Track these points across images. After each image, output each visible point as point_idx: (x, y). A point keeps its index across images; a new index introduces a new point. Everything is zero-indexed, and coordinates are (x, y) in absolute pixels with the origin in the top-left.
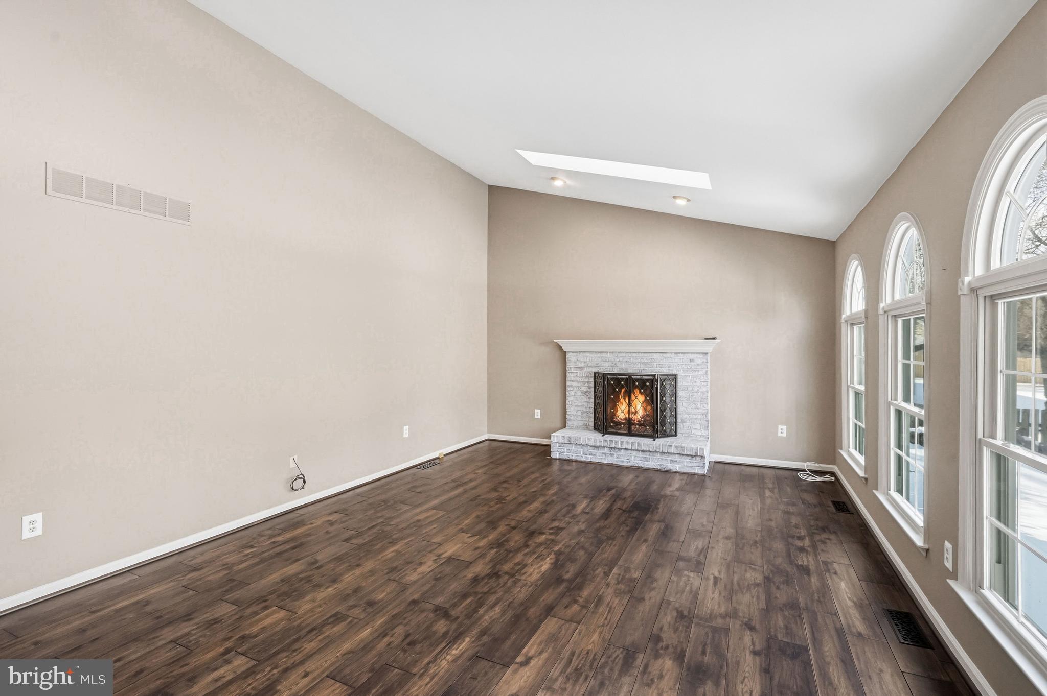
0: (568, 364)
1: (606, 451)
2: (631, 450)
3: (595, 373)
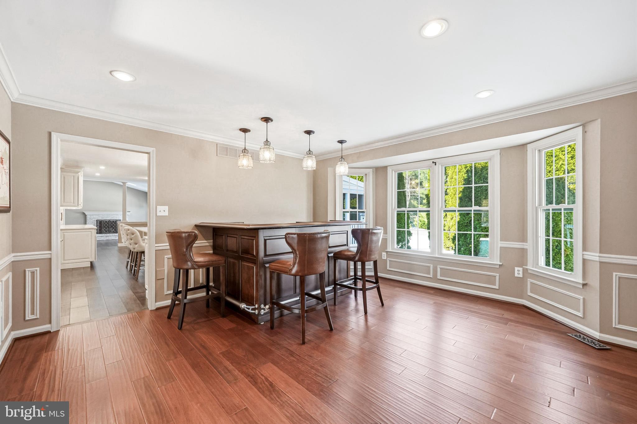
0: (88, 218)
2: (112, 236)
3: (97, 220)
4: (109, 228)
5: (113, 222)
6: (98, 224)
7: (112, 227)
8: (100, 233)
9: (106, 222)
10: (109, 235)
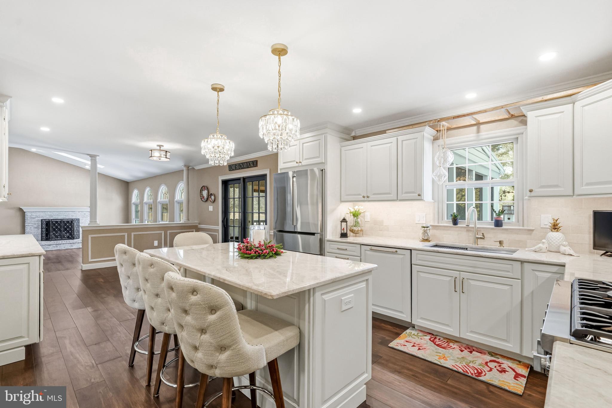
0: (26, 217)
1: (54, 246)
2: (66, 243)
3: (42, 220)
4: (61, 231)
5: (68, 222)
6: (44, 226)
7: (66, 229)
8: (47, 239)
9: (57, 222)
10: (60, 242)
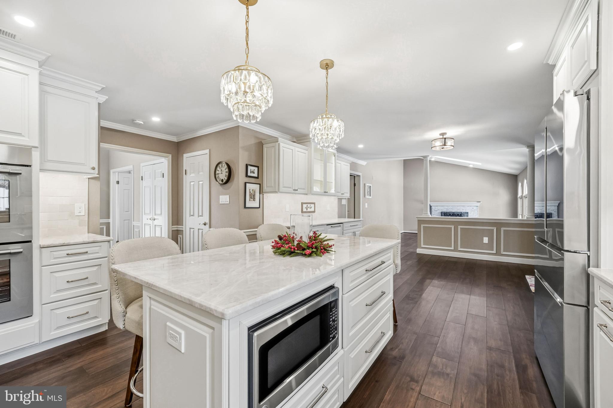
0: (432, 209)
3: (441, 212)
